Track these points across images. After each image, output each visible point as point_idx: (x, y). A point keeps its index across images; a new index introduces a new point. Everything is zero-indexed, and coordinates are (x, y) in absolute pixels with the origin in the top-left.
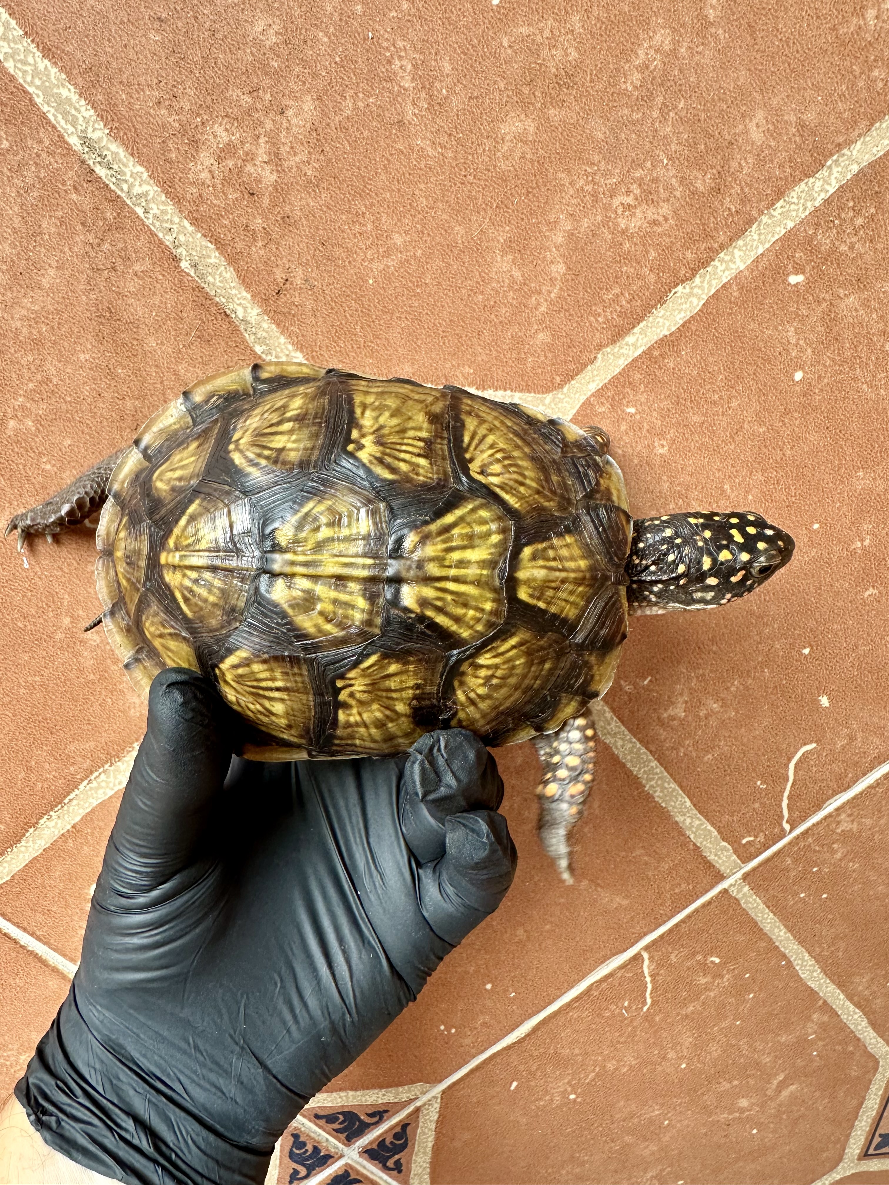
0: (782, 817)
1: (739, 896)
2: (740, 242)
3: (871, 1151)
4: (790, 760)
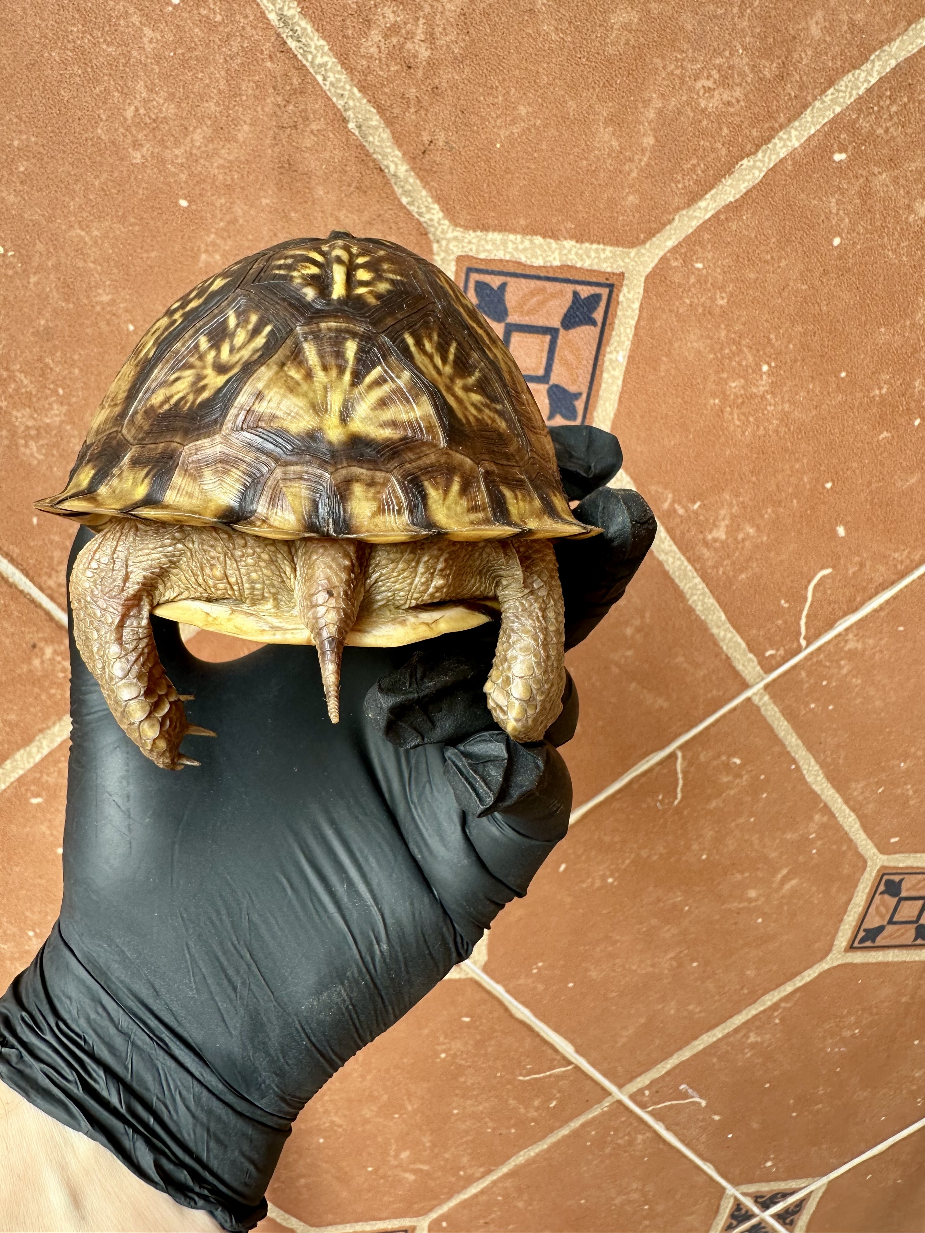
0: (799, 634)
1: (760, 704)
2: (797, 124)
3: (856, 944)
4: (809, 582)
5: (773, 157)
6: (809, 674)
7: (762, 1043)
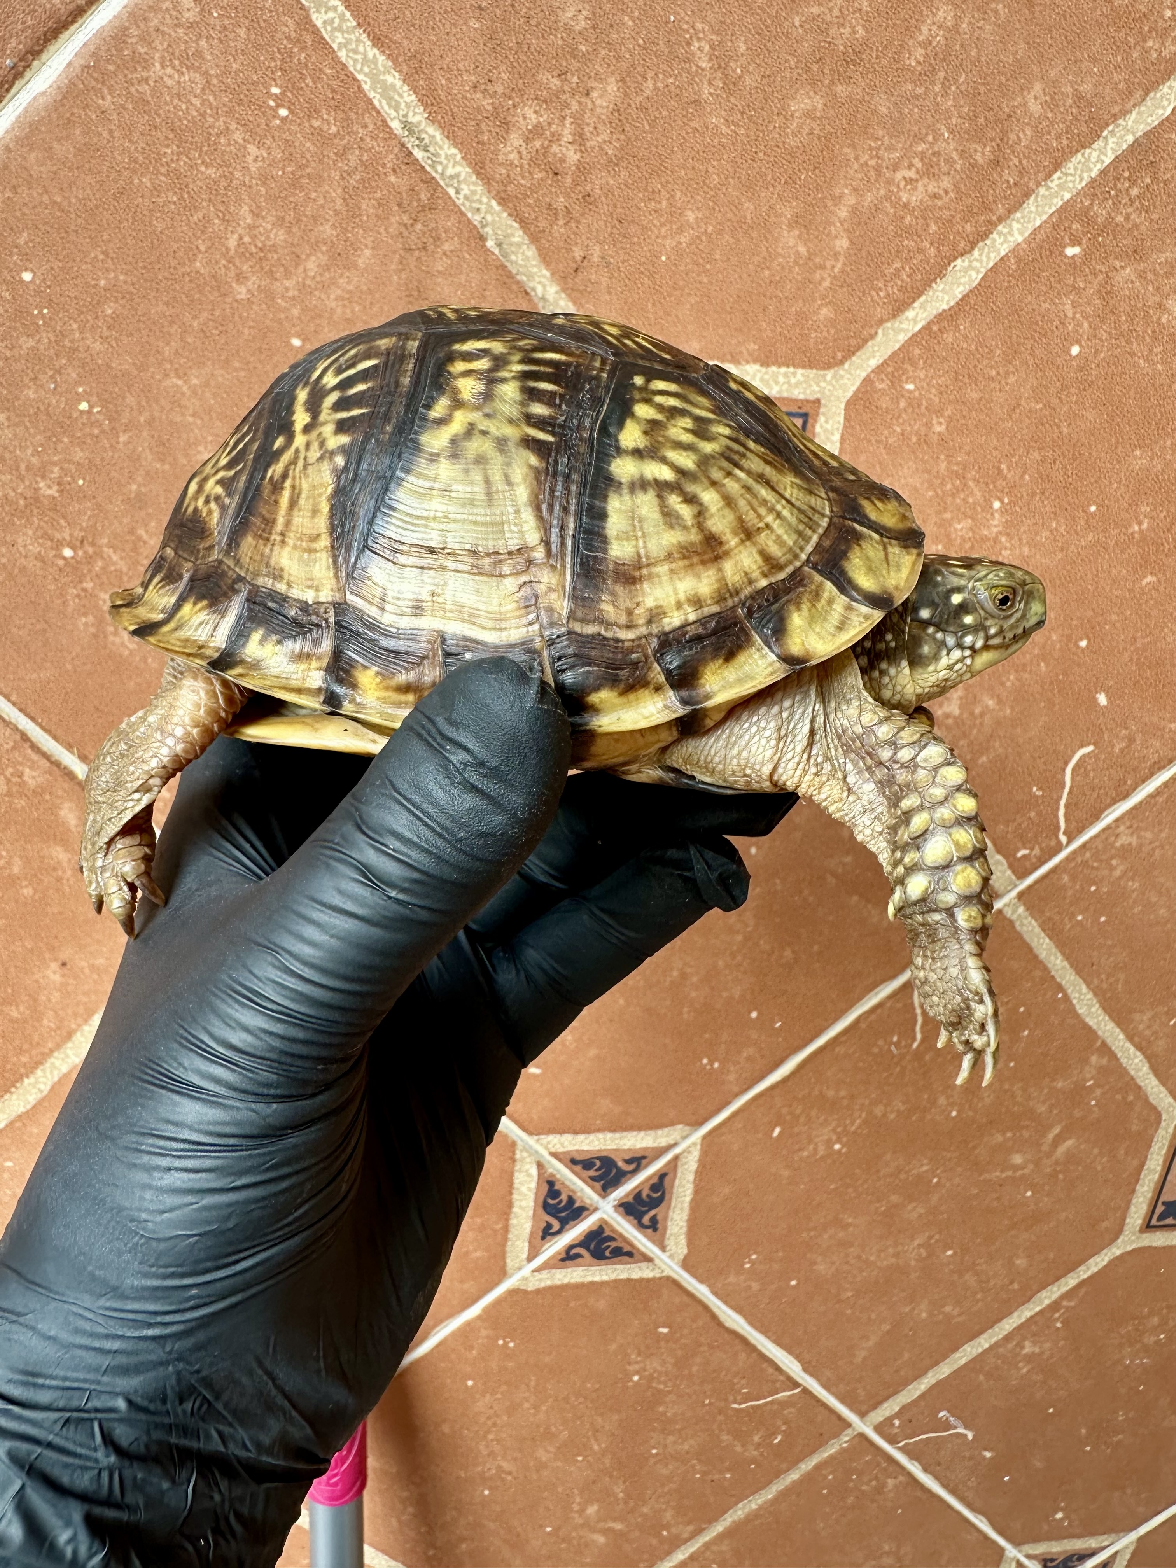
0: (1058, 828)
1: (1014, 917)
2: (1018, 215)
3: (1154, 1222)
4: (1066, 763)
5: (992, 255)
6: (1073, 878)
7: (1041, 1353)
